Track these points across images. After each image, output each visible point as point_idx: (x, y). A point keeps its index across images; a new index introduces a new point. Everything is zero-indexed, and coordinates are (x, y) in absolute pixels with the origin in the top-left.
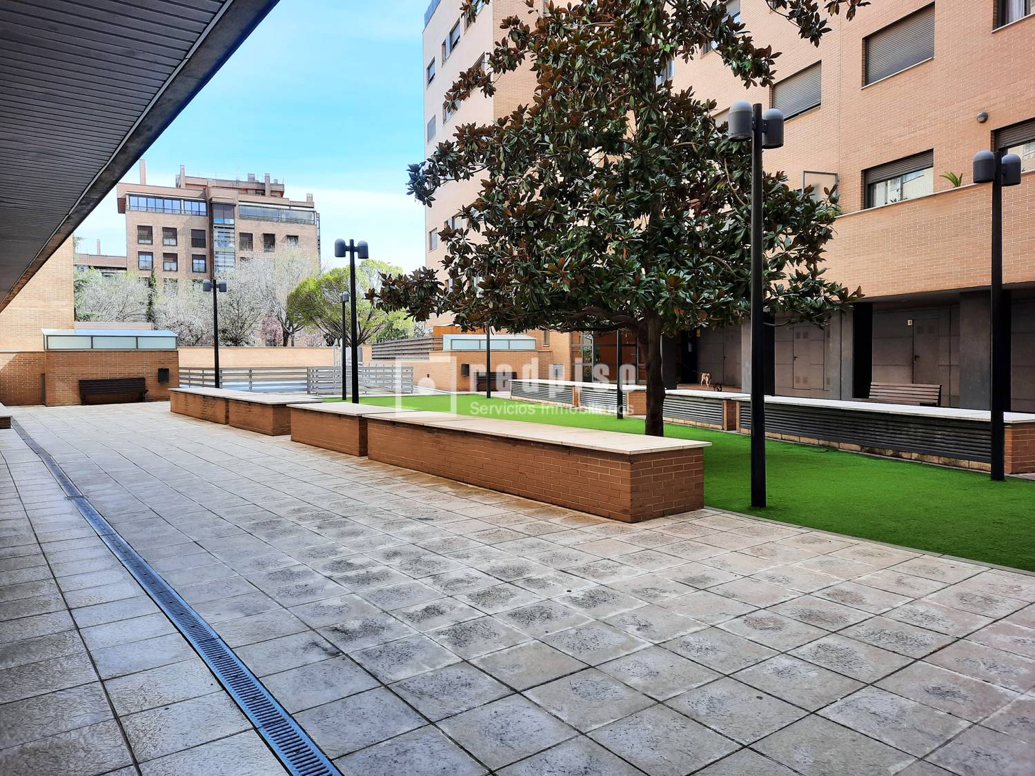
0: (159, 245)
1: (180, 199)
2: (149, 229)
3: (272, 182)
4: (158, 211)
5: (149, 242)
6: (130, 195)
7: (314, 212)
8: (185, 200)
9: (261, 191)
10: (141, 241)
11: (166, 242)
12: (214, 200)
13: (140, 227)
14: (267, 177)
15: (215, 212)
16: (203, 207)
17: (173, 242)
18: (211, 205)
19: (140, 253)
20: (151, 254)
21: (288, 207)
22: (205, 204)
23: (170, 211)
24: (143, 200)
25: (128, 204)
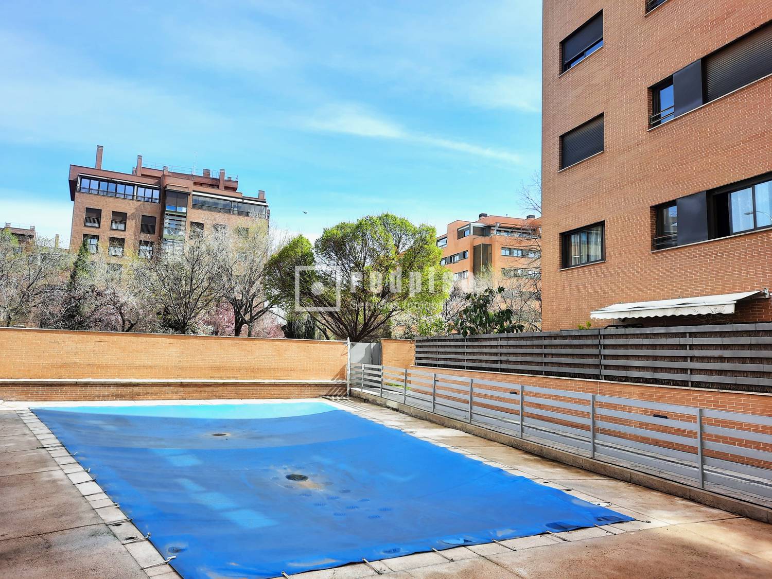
0: (106, 229)
1: (133, 185)
2: (99, 212)
3: (226, 178)
4: (109, 194)
5: (97, 225)
6: (82, 177)
7: (266, 206)
8: (138, 186)
9: (215, 184)
10: (88, 224)
11: (115, 226)
12: (168, 188)
13: (88, 210)
14: (222, 174)
15: (168, 199)
16: (156, 194)
17: (121, 227)
18: (164, 193)
19: (85, 235)
20: (97, 237)
21: (241, 200)
22: (158, 192)
23: (122, 196)
24: (95, 184)
25: (79, 185)
